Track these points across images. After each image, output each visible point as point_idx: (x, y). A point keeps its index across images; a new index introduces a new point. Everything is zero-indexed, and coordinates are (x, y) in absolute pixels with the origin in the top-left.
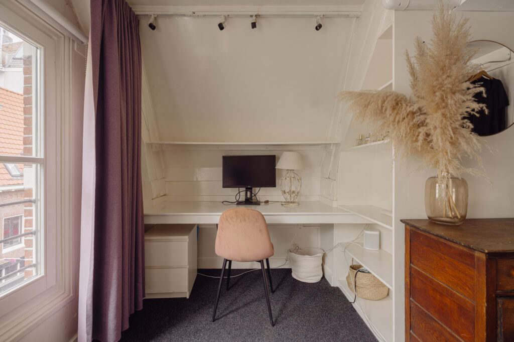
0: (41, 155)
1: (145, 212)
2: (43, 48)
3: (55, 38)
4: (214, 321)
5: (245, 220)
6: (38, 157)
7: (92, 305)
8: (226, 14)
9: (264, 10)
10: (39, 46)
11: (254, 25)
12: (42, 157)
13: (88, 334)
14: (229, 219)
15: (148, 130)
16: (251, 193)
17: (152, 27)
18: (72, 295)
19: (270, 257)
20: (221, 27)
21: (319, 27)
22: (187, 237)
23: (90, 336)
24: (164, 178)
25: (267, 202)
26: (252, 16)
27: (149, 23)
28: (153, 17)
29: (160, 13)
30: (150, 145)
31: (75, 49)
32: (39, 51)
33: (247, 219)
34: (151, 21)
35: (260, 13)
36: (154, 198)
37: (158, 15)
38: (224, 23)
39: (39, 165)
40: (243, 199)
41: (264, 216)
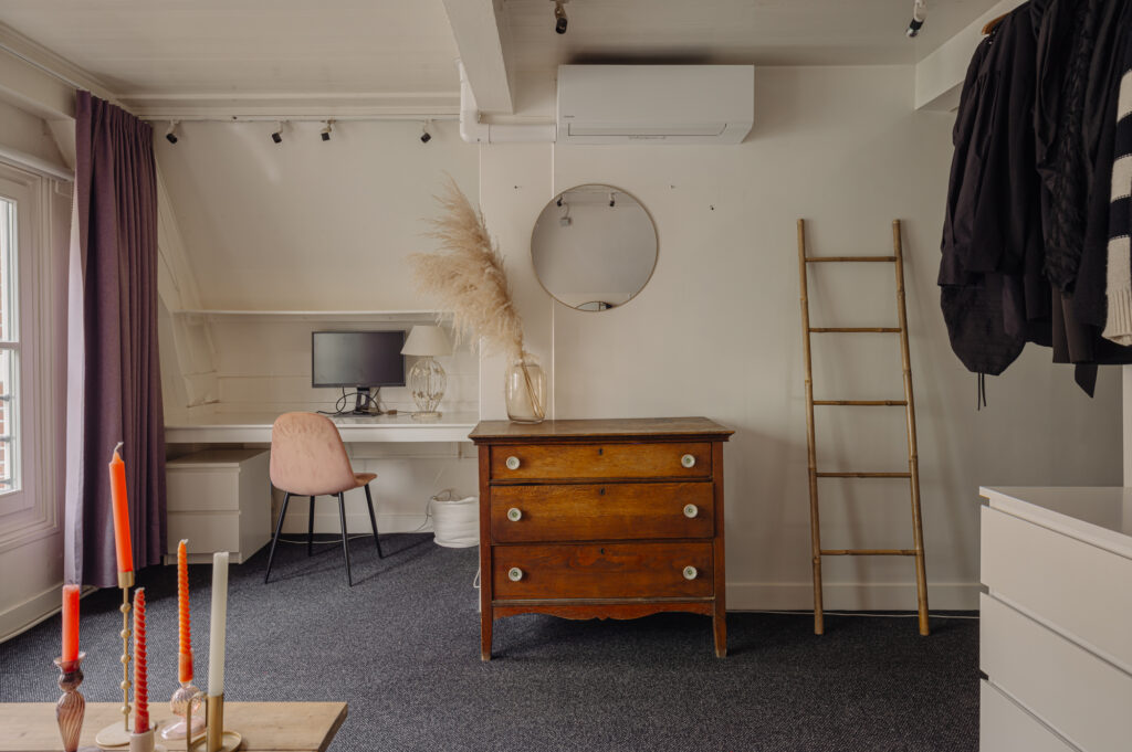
0: (15, 339)
1: (167, 424)
2: (15, 202)
3: (30, 183)
4: (266, 582)
5: (305, 430)
6: (12, 341)
7: (81, 531)
8: (284, 119)
9: (341, 113)
10: (10, 200)
11: (326, 137)
12: (17, 340)
13: (77, 569)
14: (284, 429)
15: (177, 289)
16: (369, 399)
17: (172, 139)
18: (55, 526)
19: (346, 490)
20: (277, 138)
21: (426, 138)
22: (237, 464)
23: (80, 572)
24: (214, 371)
25: (393, 413)
26: (323, 121)
27: (167, 133)
28: (172, 124)
29: (183, 118)
30: (180, 316)
31: (57, 191)
32: (10, 205)
33: (308, 428)
34: (169, 131)
35: (336, 118)
36: (191, 404)
37: (180, 122)
38: (281, 132)
39: (13, 352)
40: (351, 407)
41: (340, 431)
